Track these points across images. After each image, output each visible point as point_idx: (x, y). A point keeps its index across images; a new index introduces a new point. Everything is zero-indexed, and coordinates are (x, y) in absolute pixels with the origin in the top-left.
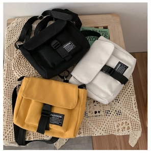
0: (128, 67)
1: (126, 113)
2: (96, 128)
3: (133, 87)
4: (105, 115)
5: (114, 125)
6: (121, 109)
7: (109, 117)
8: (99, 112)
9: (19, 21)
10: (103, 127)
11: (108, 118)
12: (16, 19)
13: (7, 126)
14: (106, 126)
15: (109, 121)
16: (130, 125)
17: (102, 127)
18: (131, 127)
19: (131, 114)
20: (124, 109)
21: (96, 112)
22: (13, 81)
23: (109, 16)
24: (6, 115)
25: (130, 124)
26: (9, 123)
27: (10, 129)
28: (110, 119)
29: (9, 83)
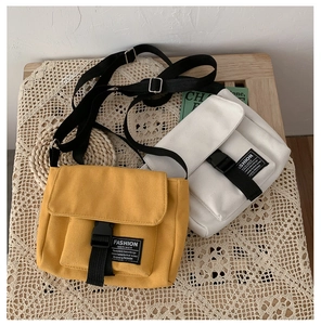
0: (267, 164)
1: (283, 278)
2: (214, 310)
3: (300, 218)
4: (235, 281)
5: (256, 305)
6: (273, 269)
7: (245, 287)
8: (222, 274)
9: (50, 67)
10: (231, 309)
11: (241, 288)
12: (44, 64)
13: (16, 301)
14: (237, 305)
15: (243, 296)
16: (292, 305)
17: (228, 308)
18: (294, 310)
19: (295, 280)
20: (280, 269)
21: (215, 275)
22: (32, 200)
23: (249, 59)
24: (15, 277)
25: (292, 302)
26: (21, 296)
27: (21, 308)
28: (248, 291)
29: (24, 206)
